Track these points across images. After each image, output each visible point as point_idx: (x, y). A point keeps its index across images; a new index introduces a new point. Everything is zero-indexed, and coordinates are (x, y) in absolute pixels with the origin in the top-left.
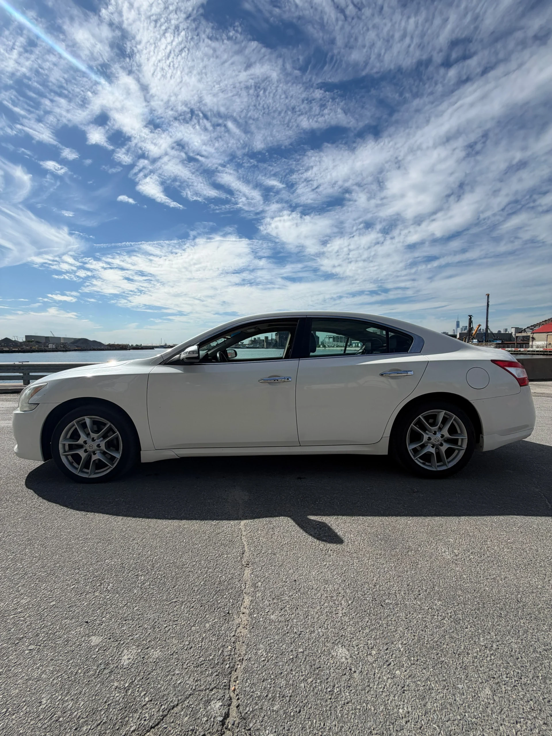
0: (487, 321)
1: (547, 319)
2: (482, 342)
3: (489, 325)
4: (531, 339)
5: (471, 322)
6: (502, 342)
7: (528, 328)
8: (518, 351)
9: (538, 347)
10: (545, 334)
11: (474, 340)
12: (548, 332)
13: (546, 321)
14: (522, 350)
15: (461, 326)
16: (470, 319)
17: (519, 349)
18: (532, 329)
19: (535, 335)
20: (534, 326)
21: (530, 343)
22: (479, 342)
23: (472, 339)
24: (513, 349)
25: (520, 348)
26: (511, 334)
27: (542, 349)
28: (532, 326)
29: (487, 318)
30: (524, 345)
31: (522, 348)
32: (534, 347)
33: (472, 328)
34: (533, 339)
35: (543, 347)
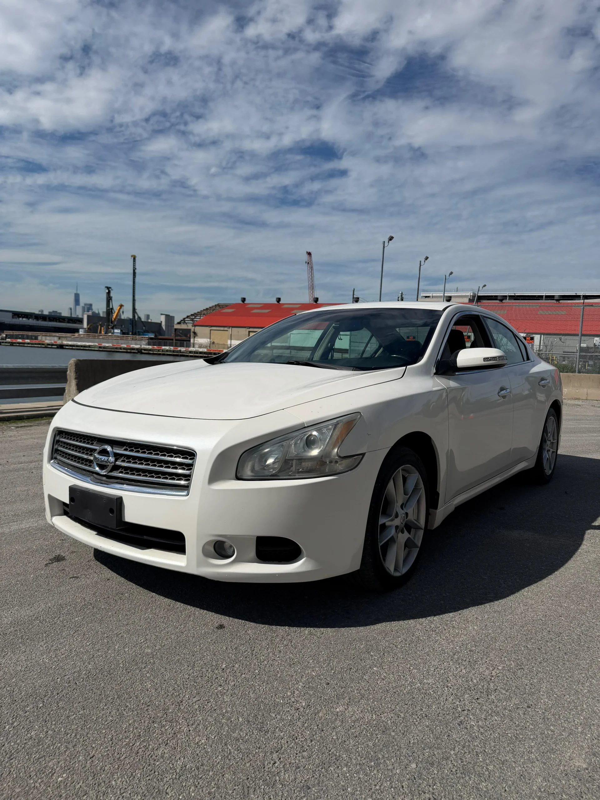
0: (134, 300)
1: (208, 307)
2: (128, 334)
3: (137, 307)
4: (192, 334)
5: (109, 299)
6: (156, 336)
7: (188, 317)
8: (177, 351)
9: (201, 346)
10: (208, 329)
11: (116, 331)
12: (212, 326)
13: (207, 309)
14: (183, 349)
15: (82, 304)
16: (109, 293)
17: (179, 349)
18: (192, 320)
19: (198, 329)
20: (195, 315)
21: (192, 340)
22: (124, 333)
23: (113, 328)
24: (172, 348)
25: (181, 346)
26: (160, 324)
27: (205, 350)
28: (192, 315)
29: (134, 296)
30: (185, 343)
31: (183, 346)
32: (197, 346)
33: (112, 309)
34: (195, 334)
35: (206, 347)
